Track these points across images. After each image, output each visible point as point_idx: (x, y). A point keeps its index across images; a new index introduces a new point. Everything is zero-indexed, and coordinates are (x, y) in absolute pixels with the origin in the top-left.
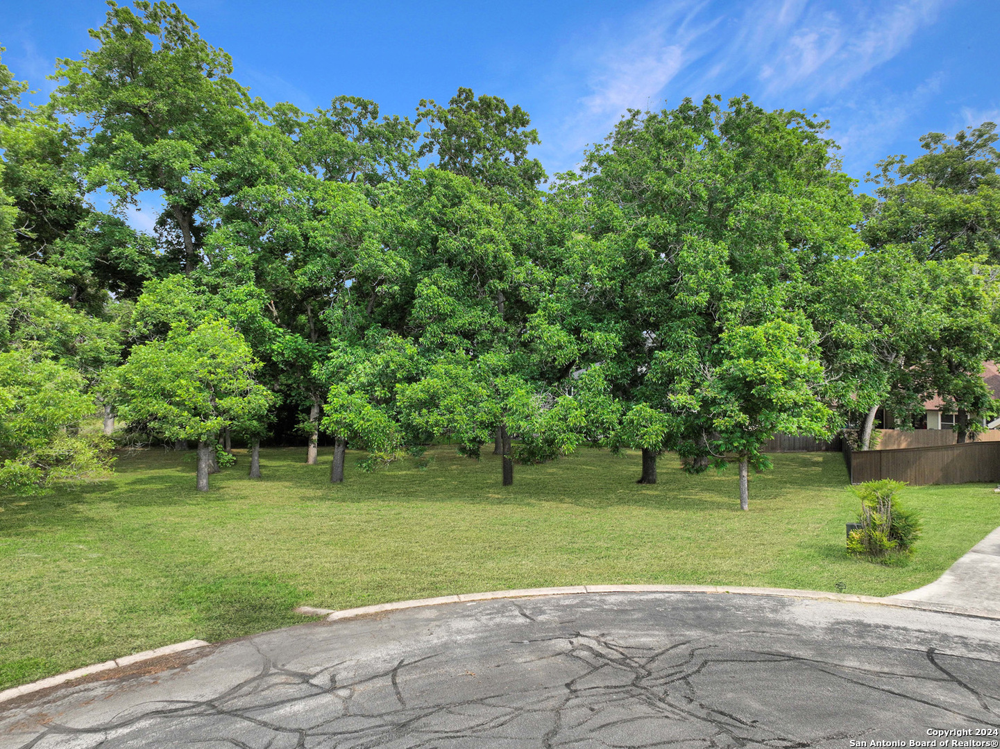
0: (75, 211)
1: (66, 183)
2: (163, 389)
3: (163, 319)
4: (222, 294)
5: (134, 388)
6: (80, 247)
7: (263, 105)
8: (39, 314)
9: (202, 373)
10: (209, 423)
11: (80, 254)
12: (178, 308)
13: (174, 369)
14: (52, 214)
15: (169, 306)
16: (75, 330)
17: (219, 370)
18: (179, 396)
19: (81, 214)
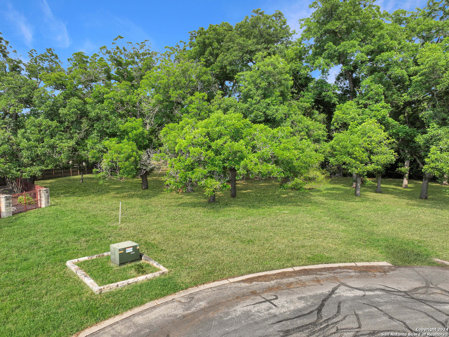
0: (308, 79)
1: (305, 68)
2: (348, 152)
3: (345, 121)
4: (369, 108)
5: (336, 151)
6: (310, 94)
7: (387, 14)
8: (300, 122)
9: (365, 145)
10: (368, 167)
11: (310, 97)
12: (351, 116)
13: (353, 143)
14: (300, 81)
15: (347, 115)
16: (312, 127)
17: (373, 143)
18: (355, 155)
19: (310, 80)
